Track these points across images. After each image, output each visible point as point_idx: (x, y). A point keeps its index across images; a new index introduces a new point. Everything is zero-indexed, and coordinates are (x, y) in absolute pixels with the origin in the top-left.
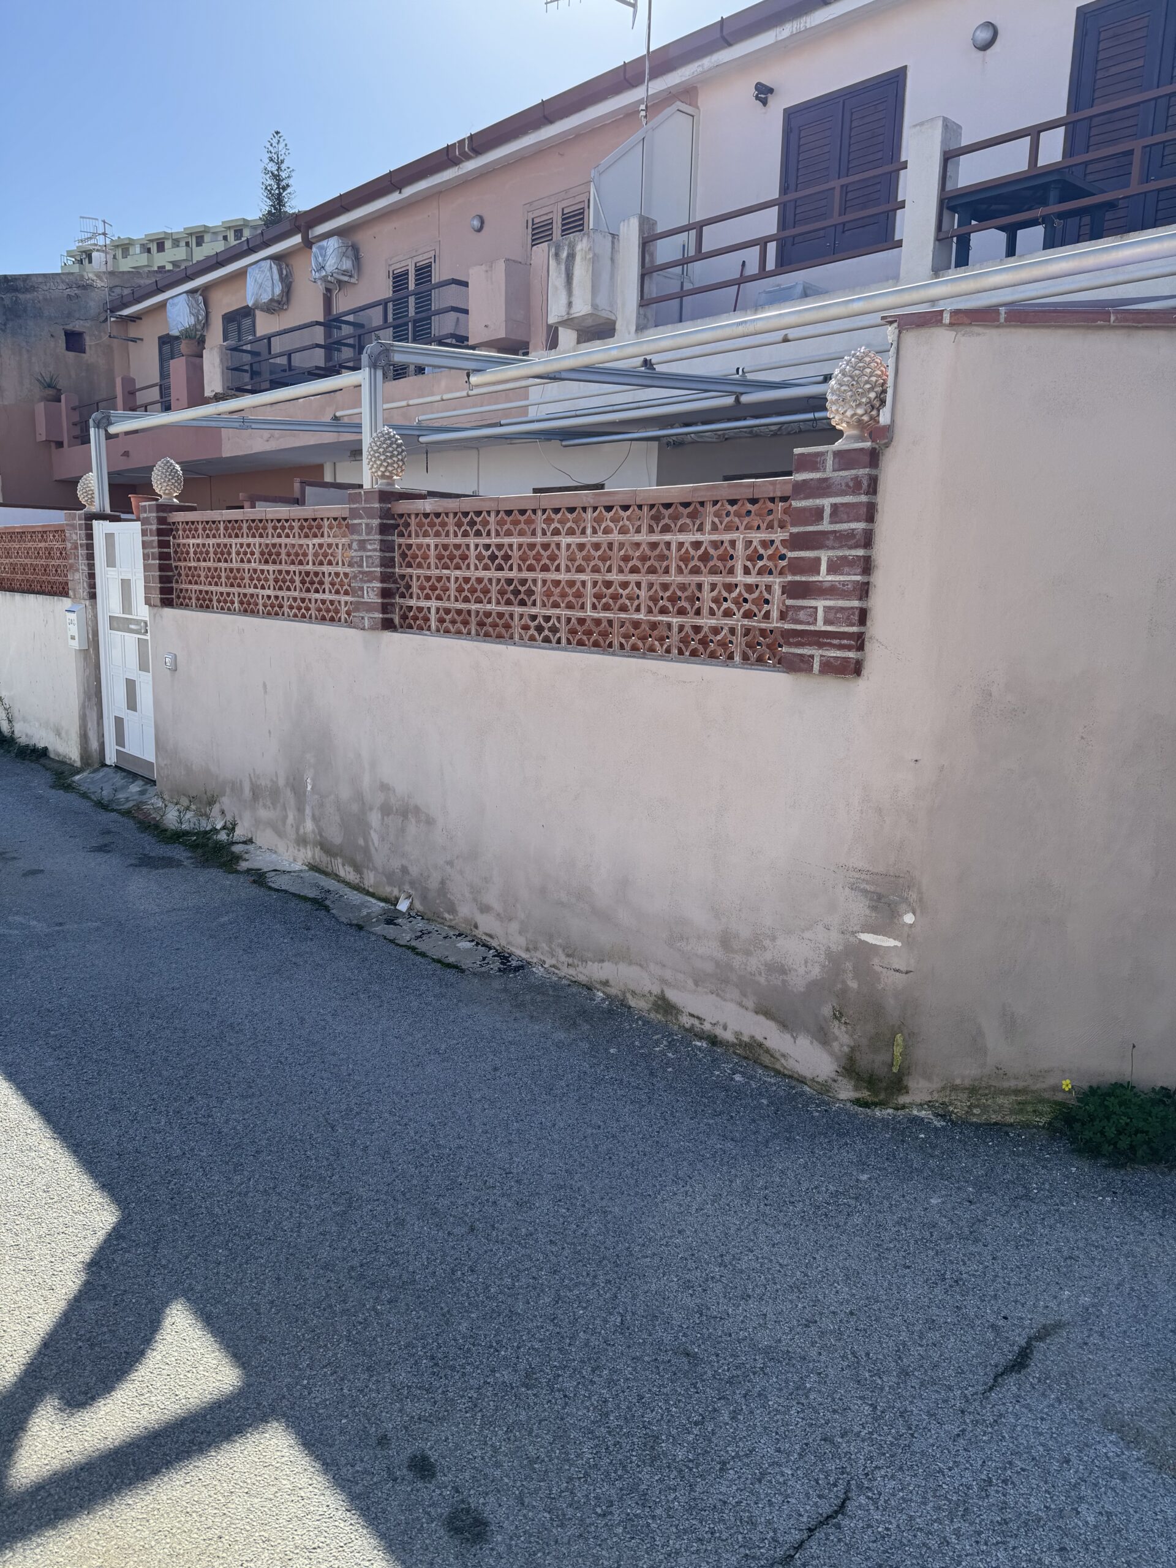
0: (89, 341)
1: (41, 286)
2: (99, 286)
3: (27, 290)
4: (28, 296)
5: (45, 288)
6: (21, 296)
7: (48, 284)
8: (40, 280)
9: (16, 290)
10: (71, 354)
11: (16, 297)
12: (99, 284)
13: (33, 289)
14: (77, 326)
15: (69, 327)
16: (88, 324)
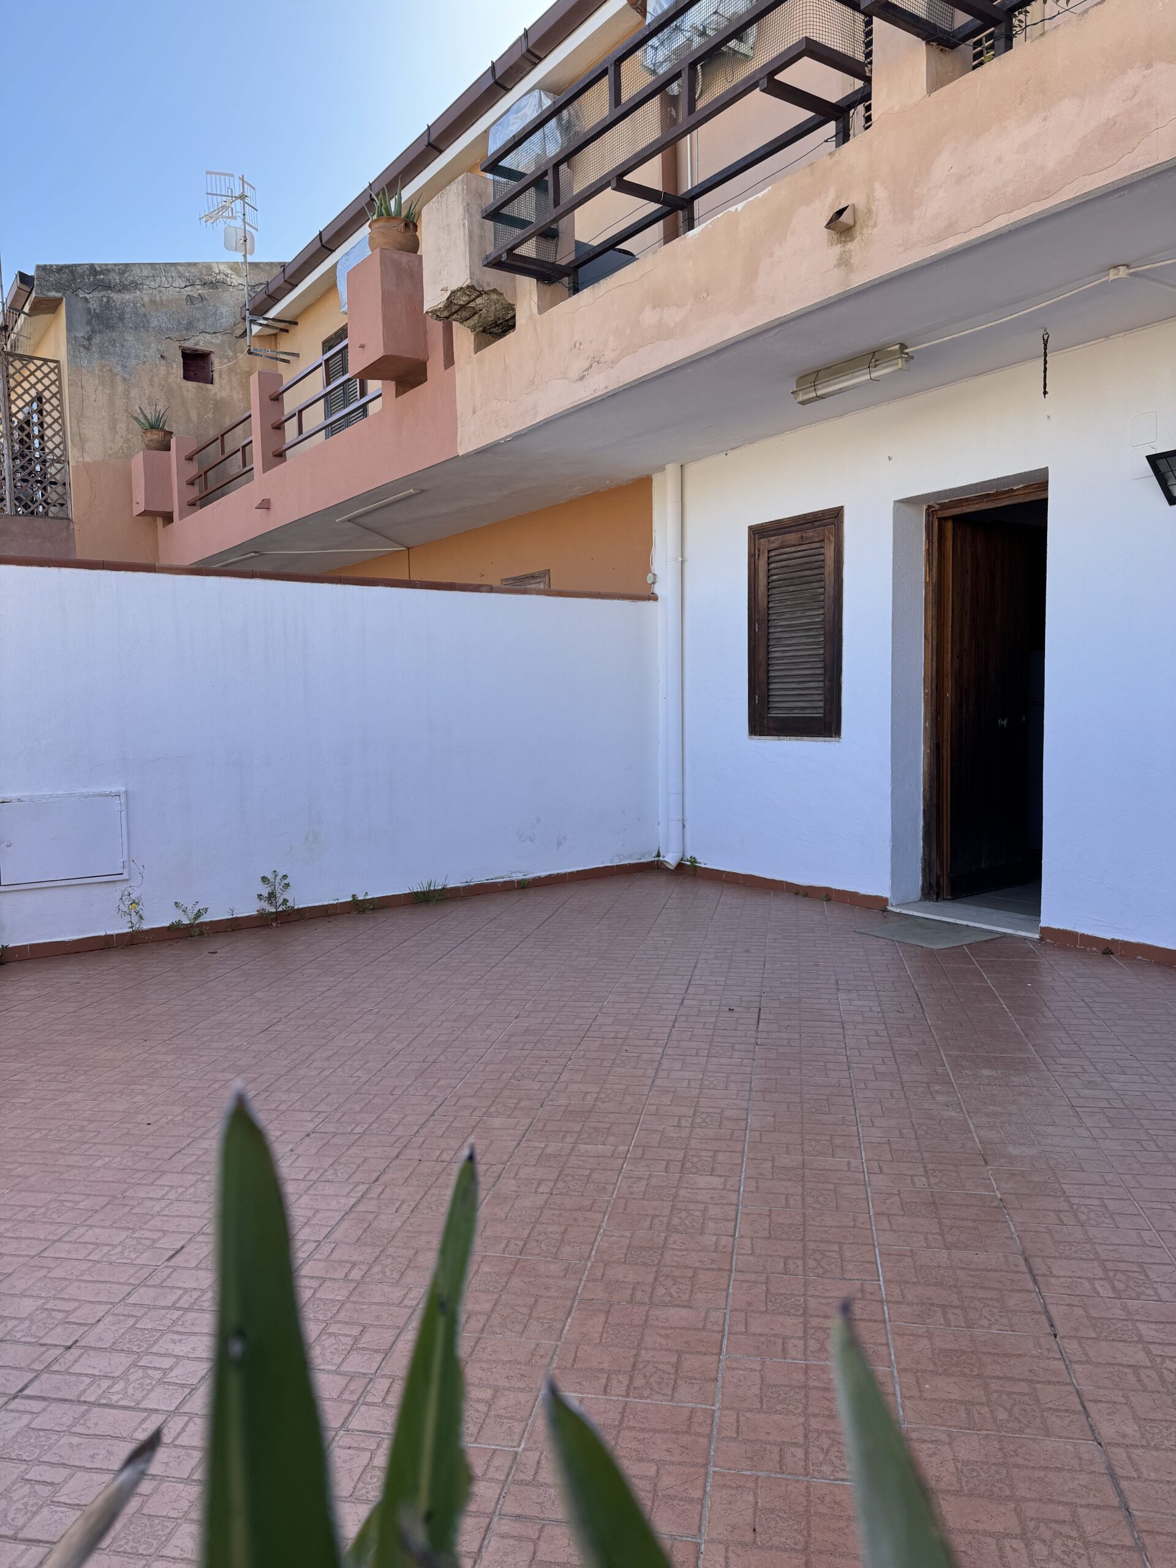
0: (218, 365)
1: (147, 282)
2: (235, 283)
3: (124, 288)
4: (127, 296)
5: (153, 284)
6: (114, 296)
7: (158, 279)
8: (145, 273)
9: (108, 287)
10: (191, 385)
11: (109, 298)
12: (235, 280)
13: (135, 285)
14: (200, 342)
15: (190, 344)
16: (218, 340)
